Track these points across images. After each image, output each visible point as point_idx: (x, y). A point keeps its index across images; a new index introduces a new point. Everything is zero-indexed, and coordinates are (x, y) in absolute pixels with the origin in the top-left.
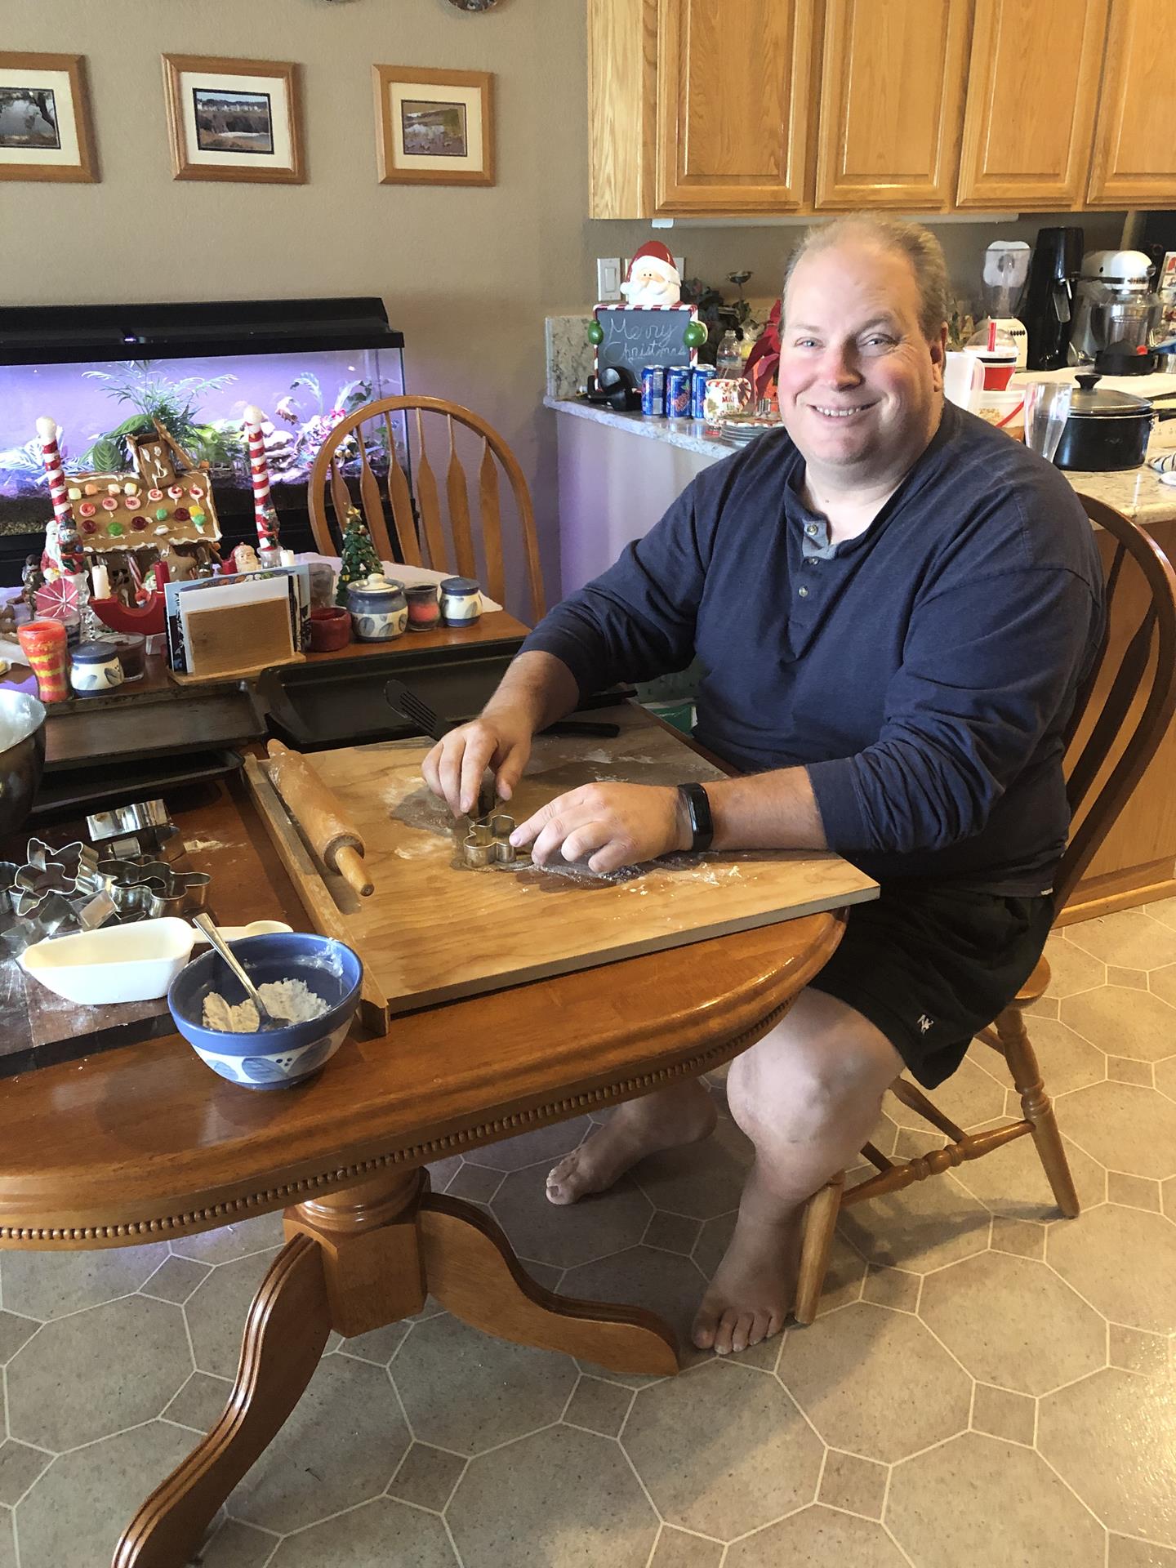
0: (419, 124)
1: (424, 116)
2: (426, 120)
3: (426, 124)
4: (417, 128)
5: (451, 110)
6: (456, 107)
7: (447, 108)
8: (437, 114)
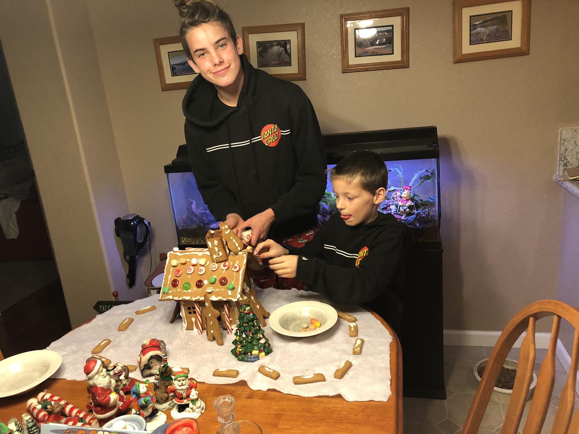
0: (481, 27)
1: (484, 22)
2: (485, 24)
3: (484, 27)
4: (479, 29)
5: (502, 16)
6: (505, 14)
7: (500, 15)
8: (492, 20)
